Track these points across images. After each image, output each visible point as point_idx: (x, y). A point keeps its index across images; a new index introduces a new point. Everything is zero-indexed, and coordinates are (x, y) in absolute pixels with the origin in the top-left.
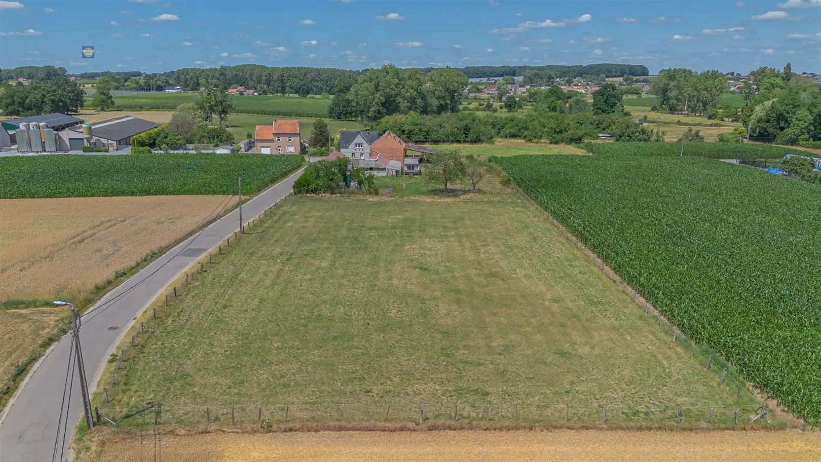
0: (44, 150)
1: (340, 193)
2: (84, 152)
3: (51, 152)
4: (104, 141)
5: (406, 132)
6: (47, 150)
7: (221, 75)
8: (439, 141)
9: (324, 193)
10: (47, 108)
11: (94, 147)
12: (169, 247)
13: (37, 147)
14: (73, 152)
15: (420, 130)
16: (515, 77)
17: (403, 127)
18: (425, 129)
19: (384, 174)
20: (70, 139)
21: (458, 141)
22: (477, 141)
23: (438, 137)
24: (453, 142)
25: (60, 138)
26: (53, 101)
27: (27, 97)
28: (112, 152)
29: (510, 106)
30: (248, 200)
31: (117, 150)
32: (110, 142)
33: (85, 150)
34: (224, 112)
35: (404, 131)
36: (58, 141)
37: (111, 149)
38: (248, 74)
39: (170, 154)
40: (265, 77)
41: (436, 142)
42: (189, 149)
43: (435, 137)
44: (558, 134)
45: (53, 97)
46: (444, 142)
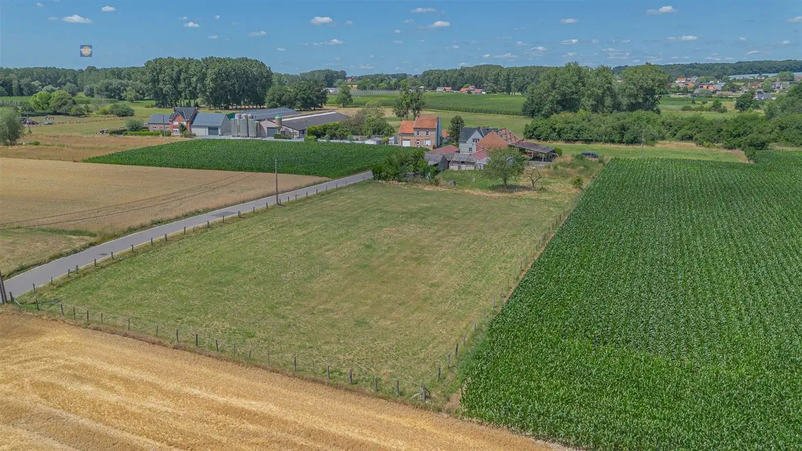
0: (248, 136)
1: (406, 181)
2: (275, 138)
3: (253, 137)
4: (291, 130)
5: (557, 130)
6: (250, 135)
7: (459, 75)
8: (592, 140)
9: (392, 180)
10: (299, 104)
11: (284, 135)
12: (214, 209)
13: (243, 133)
14: (268, 139)
15: (572, 129)
16: (794, 73)
17: (555, 125)
18: (577, 127)
19: (472, 168)
20: (268, 128)
21: (613, 142)
22: (634, 141)
23: (591, 136)
24: (606, 142)
25: (260, 126)
26: (303, 98)
27: (283, 95)
28: (295, 140)
29: (741, 106)
30: (329, 181)
31: (299, 138)
32: (295, 131)
33: (276, 137)
34: (418, 109)
35: (555, 129)
36: (259, 128)
37: (295, 136)
38: (484, 74)
39: (331, 143)
40: (494, 77)
41: (588, 141)
42: (354, 140)
43: (586, 136)
44: (735, 137)
45: (303, 95)
46: (597, 141)
